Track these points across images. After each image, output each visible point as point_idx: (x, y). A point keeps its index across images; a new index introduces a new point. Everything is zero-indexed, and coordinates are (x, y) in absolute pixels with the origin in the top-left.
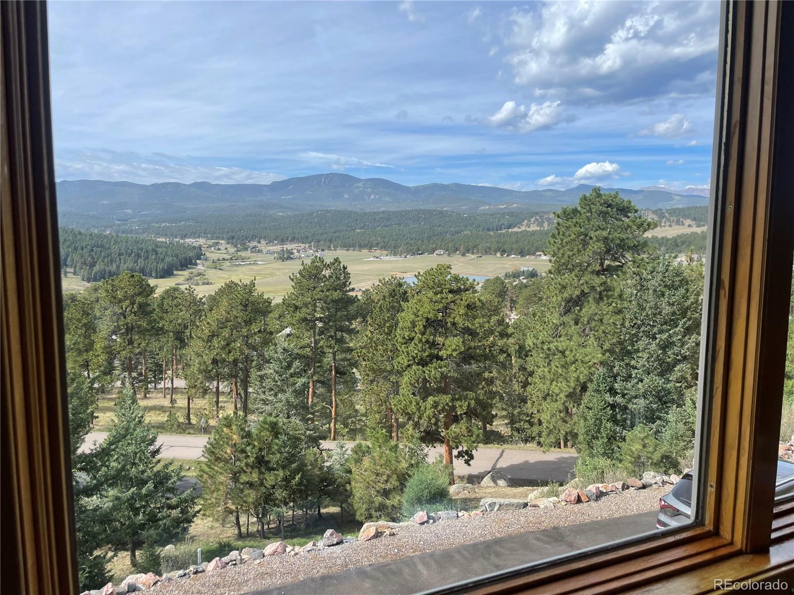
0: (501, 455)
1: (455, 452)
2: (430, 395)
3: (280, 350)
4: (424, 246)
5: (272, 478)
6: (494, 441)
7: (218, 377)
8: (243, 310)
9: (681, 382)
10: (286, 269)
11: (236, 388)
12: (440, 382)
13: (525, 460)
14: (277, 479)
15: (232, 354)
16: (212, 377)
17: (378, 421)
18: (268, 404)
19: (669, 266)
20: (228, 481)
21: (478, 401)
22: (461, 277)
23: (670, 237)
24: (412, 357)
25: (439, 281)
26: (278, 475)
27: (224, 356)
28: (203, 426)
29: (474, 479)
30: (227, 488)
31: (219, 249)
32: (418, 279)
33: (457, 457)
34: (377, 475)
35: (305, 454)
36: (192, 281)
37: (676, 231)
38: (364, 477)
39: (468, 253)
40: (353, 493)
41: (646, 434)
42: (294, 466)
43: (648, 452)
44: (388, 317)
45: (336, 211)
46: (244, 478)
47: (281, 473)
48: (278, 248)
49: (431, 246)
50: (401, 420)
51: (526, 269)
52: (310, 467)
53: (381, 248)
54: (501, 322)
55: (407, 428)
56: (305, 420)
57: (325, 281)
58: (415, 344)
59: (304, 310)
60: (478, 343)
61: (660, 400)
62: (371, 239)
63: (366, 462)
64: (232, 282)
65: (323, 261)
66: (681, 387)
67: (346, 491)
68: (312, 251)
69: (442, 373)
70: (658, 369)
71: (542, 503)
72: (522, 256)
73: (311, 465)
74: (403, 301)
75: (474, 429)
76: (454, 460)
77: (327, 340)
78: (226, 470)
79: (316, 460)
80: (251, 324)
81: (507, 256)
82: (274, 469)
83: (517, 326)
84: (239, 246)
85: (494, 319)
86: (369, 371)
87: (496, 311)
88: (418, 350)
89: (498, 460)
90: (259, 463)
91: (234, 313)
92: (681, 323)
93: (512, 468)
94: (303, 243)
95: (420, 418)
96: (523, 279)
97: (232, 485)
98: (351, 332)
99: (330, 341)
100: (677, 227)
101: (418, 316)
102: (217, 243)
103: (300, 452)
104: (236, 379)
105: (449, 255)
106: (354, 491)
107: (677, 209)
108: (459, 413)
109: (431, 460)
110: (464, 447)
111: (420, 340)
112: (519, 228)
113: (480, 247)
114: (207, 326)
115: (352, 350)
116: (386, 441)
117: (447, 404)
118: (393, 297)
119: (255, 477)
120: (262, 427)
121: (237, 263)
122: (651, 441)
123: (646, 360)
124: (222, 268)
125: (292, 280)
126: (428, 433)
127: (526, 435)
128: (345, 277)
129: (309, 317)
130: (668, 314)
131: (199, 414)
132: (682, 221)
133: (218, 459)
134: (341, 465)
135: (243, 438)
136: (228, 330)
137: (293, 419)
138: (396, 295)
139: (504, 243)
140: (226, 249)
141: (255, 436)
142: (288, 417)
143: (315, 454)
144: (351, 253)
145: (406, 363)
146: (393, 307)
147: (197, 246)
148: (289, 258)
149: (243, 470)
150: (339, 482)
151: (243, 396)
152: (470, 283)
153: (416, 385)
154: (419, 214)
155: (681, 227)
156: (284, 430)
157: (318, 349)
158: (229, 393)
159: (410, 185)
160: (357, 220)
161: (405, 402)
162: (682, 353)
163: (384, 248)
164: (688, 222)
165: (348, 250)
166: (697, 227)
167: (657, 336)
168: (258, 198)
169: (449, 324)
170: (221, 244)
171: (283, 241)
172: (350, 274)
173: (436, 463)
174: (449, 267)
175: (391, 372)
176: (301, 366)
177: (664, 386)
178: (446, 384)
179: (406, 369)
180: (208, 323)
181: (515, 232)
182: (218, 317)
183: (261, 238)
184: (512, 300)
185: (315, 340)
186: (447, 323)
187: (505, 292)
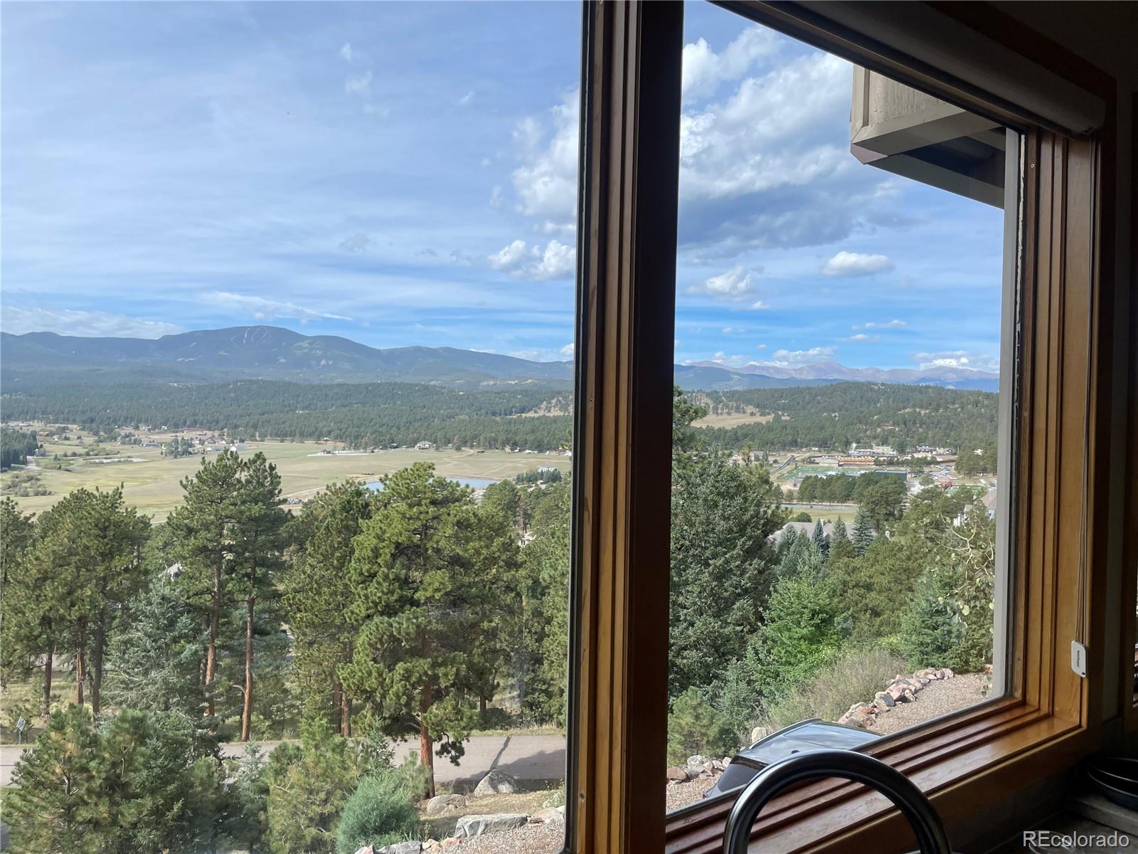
0: (506, 745)
1: (436, 746)
2: (400, 660)
3: (155, 600)
4: (400, 436)
5: (133, 810)
6: (496, 724)
7: (50, 647)
8: (98, 536)
9: (742, 624)
10: (179, 470)
11: (83, 664)
12: (415, 640)
13: (539, 750)
14: (142, 812)
15: (76, 608)
16: (39, 647)
17: (319, 705)
18: (132, 689)
19: (722, 467)
20: (56, 821)
21: (471, 666)
22: (448, 481)
23: (729, 428)
24: (373, 602)
25: (415, 487)
26: (143, 806)
27: (62, 611)
28: (21, 729)
29: (464, 787)
30: (54, 833)
31: (67, 439)
32: (385, 484)
33: (440, 753)
34: (311, 792)
35: (193, 768)
36: (17, 490)
37: (736, 421)
38: (289, 798)
39: (465, 446)
40: (270, 826)
41: (699, 700)
42: (171, 788)
43: (701, 726)
44: (339, 543)
45: (264, 381)
46: (84, 814)
47: (148, 802)
48: (168, 437)
49: (411, 436)
50: (354, 702)
51: (545, 469)
52: (200, 789)
53: (336, 438)
54: (509, 546)
55: (363, 714)
56: (196, 712)
57: (239, 489)
58: (378, 583)
59: (203, 534)
60: (474, 578)
61: (717, 651)
62: (320, 425)
63: (294, 774)
64: (83, 491)
65: (237, 458)
66: (742, 631)
67: (260, 822)
68: (224, 442)
69: (418, 626)
70: (713, 607)
71: (548, 815)
72: (541, 451)
73: (202, 784)
74: (362, 518)
75: (466, 709)
76: (435, 758)
77: (240, 581)
78: (52, 803)
79: (210, 776)
80: (113, 557)
81: (520, 451)
82: (136, 796)
83: (530, 552)
84: (102, 433)
85: (498, 541)
86: (306, 627)
87: (500, 530)
88: (383, 592)
89: (500, 753)
90: (112, 788)
91: (84, 541)
92: (739, 543)
93: (520, 765)
94: (210, 429)
95: (383, 696)
96: (542, 483)
97: (64, 825)
98: (279, 566)
99: (245, 582)
100: (737, 415)
101: (384, 540)
102: (64, 429)
103: (184, 765)
104: (83, 649)
105: (437, 449)
106: (272, 822)
107: (736, 391)
108: (443, 686)
109: (397, 761)
110: (449, 738)
111: (386, 577)
112: (536, 412)
113: (482, 438)
114: (35, 562)
115: (280, 596)
116: (327, 737)
117: (426, 673)
118: (348, 512)
119: (103, 810)
120: (117, 727)
121: (97, 461)
122: (705, 710)
123: (698, 596)
124: (70, 468)
125: (185, 487)
126: (395, 719)
127: (542, 711)
128: (272, 482)
129: (210, 546)
130: (722, 532)
131: (15, 709)
132: (743, 408)
133: (39, 785)
134: (253, 781)
135: (84, 747)
136: (72, 569)
137: (174, 711)
138: (352, 509)
139: (516, 433)
140: (78, 438)
141: (104, 743)
142: (167, 708)
143: (209, 767)
144: (289, 446)
145: (363, 613)
146: (347, 527)
147: (29, 433)
148: (186, 453)
149: (83, 800)
150: (248, 809)
151: (94, 675)
152: (462, 491)
153: (379, 646)
154: (393, 389)
155: (742, 415)
156: (156, 730)
157: (224, 596)
158: (71, 673)
159: (382, 347)
160: (298, 396)
161: (360, 674)
162: (742, 584)
163: (339, 438)
164: (750, 409)
165: (282, 441)
166: (761, 415)
167: (710, 562)
168: (138, 360)
169: (430, 551)
170: (72, 430)
171: (176, 427)
172: (280, 477)
173: (406, 765)
174: (431, 467)
175: (341, 628)
176: (191, 624)
177: (721, 631)
178: (425, 643)
179: (364, 621)
180: (37, 559)
181: (530, 417)
182: (55, 548)
183: (140, 421)
184: (525, 514)
185: (219, 581)
186: (427, 550)
187: (516, 503)
